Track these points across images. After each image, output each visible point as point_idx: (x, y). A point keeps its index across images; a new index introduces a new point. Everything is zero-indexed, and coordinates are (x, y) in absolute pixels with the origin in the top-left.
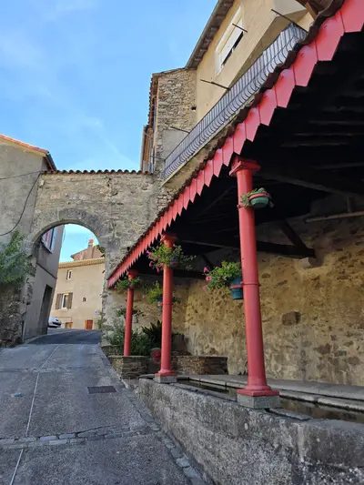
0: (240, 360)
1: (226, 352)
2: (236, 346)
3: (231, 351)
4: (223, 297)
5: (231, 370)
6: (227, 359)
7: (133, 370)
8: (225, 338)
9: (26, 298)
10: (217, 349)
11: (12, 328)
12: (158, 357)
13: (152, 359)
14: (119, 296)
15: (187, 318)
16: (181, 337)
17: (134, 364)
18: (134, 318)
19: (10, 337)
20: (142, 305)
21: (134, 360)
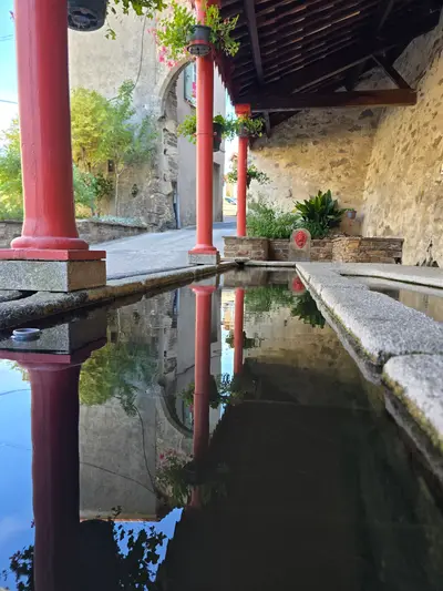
0: (421, 243)
1: (404, 231)
2: (419, 219)
3: (412, 228)
4: (413, 134)
5: (407, 259)
6: (402, 242)
7: (240, 255)
8: (405, 208)
9: (169, 174)
10: (392, 228)
11: (155, 211)
12: (302, 241)
13: (293, 244)
14: (266, 160)
15: (366, 184)
16: (350, 214)
17: (242, 247)
18: (287, 191)
19: (154, 221)
20: (298, 170)
21: (240, 241)
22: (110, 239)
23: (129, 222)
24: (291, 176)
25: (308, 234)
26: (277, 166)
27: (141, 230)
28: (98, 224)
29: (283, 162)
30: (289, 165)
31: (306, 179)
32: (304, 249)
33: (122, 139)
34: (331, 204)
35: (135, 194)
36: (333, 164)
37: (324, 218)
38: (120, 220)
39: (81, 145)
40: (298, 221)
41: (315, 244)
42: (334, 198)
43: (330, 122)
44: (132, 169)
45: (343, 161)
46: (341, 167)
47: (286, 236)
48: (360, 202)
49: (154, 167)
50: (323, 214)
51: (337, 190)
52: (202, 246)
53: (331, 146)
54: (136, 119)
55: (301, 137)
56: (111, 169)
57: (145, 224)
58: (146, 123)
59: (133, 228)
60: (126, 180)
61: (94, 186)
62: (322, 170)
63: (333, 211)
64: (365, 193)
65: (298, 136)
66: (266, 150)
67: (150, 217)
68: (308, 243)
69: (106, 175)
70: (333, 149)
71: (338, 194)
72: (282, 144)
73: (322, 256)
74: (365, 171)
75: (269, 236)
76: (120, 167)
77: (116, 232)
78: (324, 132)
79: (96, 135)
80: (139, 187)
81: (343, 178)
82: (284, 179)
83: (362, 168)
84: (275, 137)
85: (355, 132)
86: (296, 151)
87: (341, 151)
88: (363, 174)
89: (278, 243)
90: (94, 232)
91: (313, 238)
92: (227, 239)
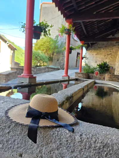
11: (62, 65)
12: (97, 74)
13: (95, 75)
14: (90, 53)
15: (117, 60)
16: (111, 68)
17: (79, 75)
18: (95, 61)
19: (62, 67)
20: (99, 56)
21: (79, 73)
22: (51, 71)
23: (56, 67)
24: (96, 57)
25: (99, 72)
26: (93, 55)
27: (58, 69)
28: (48, 68)
29: (95, 54)
30: (96, 55)
31: (100, 58)
32: (97, 76)
33: (56, 47)
34: (107, 65)
35: (58, 61)
36: (108, 55)
37: (104, 68)
38: (53, 67)
39: (46, 49)
40: (97, 69)
41: (100, 75)
42: (108, 63)
43: (107, 44)
44: (58, 55)
45: (110, 54)
46: (110, 55)
47: (93, 73)
48: (115, 65)
49: (63, 54)
50: (104, 67)
51: (108, 61)
52: (65, 75)
53: (108, 50)
54: (60, 43)
55: (100, 48)
56: (53, 55)
57: (59, 68)
58: (62, 44)
59: (56, 69)
60: (56, 57)
61: (49, 59)
62: (105, 56)
63: (107, 67)
64: (116, 62)
65: (99, 47)
66: (90, 51)
67: (61, 66)
68: (99, 75)
69: (52, 56)
70: (108, 51)
71: (109, 62)
72: (95, 49)
73: (102, 78)
74: (117, 57)
75: (88, 72)
76: (55, 54)
77: (52, 70)
78: (106, 47)
79: (50, 47)
80: (59, 59)
81: (110, 58)
82: (95, 58)
83: (116, 56)
84: (93, 47)
85: (114, 47)
86: (98, 51)
87: (110, 51)
88: (116, 58)
89: (90, 74)
90: (47, 69)
91: (100, 73)
92: (76, 73)
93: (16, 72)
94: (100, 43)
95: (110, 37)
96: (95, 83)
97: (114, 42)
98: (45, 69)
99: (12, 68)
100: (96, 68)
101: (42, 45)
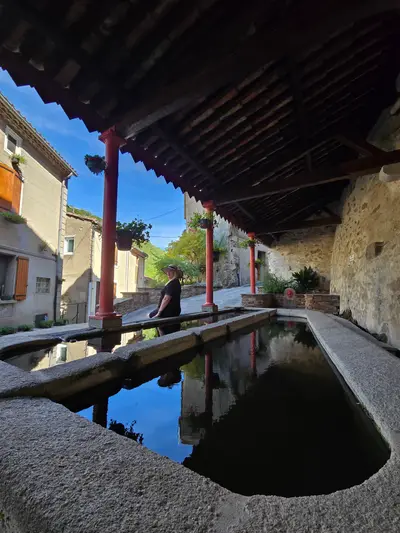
0: (345, 299)
5: (342, 307)
6: (340, 297)
9: (234, 260)
11: (226, 278)
12: (291, 294)
13: (286, 296)
14: (278, 252)
15: (332, 262)
17: (250, 299)
18: (288, 267)
19: (226, 283)
20: (294, 256)
21: (250, 296)
24: (290, 259)
25: (294, 291)
26: (282, 255)
28: (196, 287)
29: (286, 253)
30: (289, 254)
31: (298, 261)
32: (291, 299)
34: (312, 274)
35: (218, 271)
36: (313, 252)
37: (309, 282)
40: (293, 283)
41: (297, 297)
42: (314, 270)
43: (309, 232)
45: (318, 250)
46: (317, 254)
47: (281, 292)
48: (329, 272)
49: (226, 258)
50: (306, 279)
51: (315, 266)
52: (208, 303)
55: (294, 240)
62: (307, 255)
63: (313, 277)
66: (277, 247)
67: (224, 281)
68: (294, 297)
70: (312, 245)
71: (316, 268)
72: (285, 244)
75: (272, 292)
78: (306, 237)
80: (220, 268)
81: (319, 260)
82: (287, 261)
83: (329, 254)
84: (281, 240)
85: (323, 236)
86: (292, 247)
87: (316, 245)
88: (329, 257)
89: (277, 296)
90: (194, 290)
91: (297, 293)
92: (243, 295)
93: (130, 301)
94: (296, 231)
95: (311, 218)
96: (276, 315)
97: (322, 228)
98: (189, 290)
99: (139, 289)
100: (291, 282)
101: (186, 245)
